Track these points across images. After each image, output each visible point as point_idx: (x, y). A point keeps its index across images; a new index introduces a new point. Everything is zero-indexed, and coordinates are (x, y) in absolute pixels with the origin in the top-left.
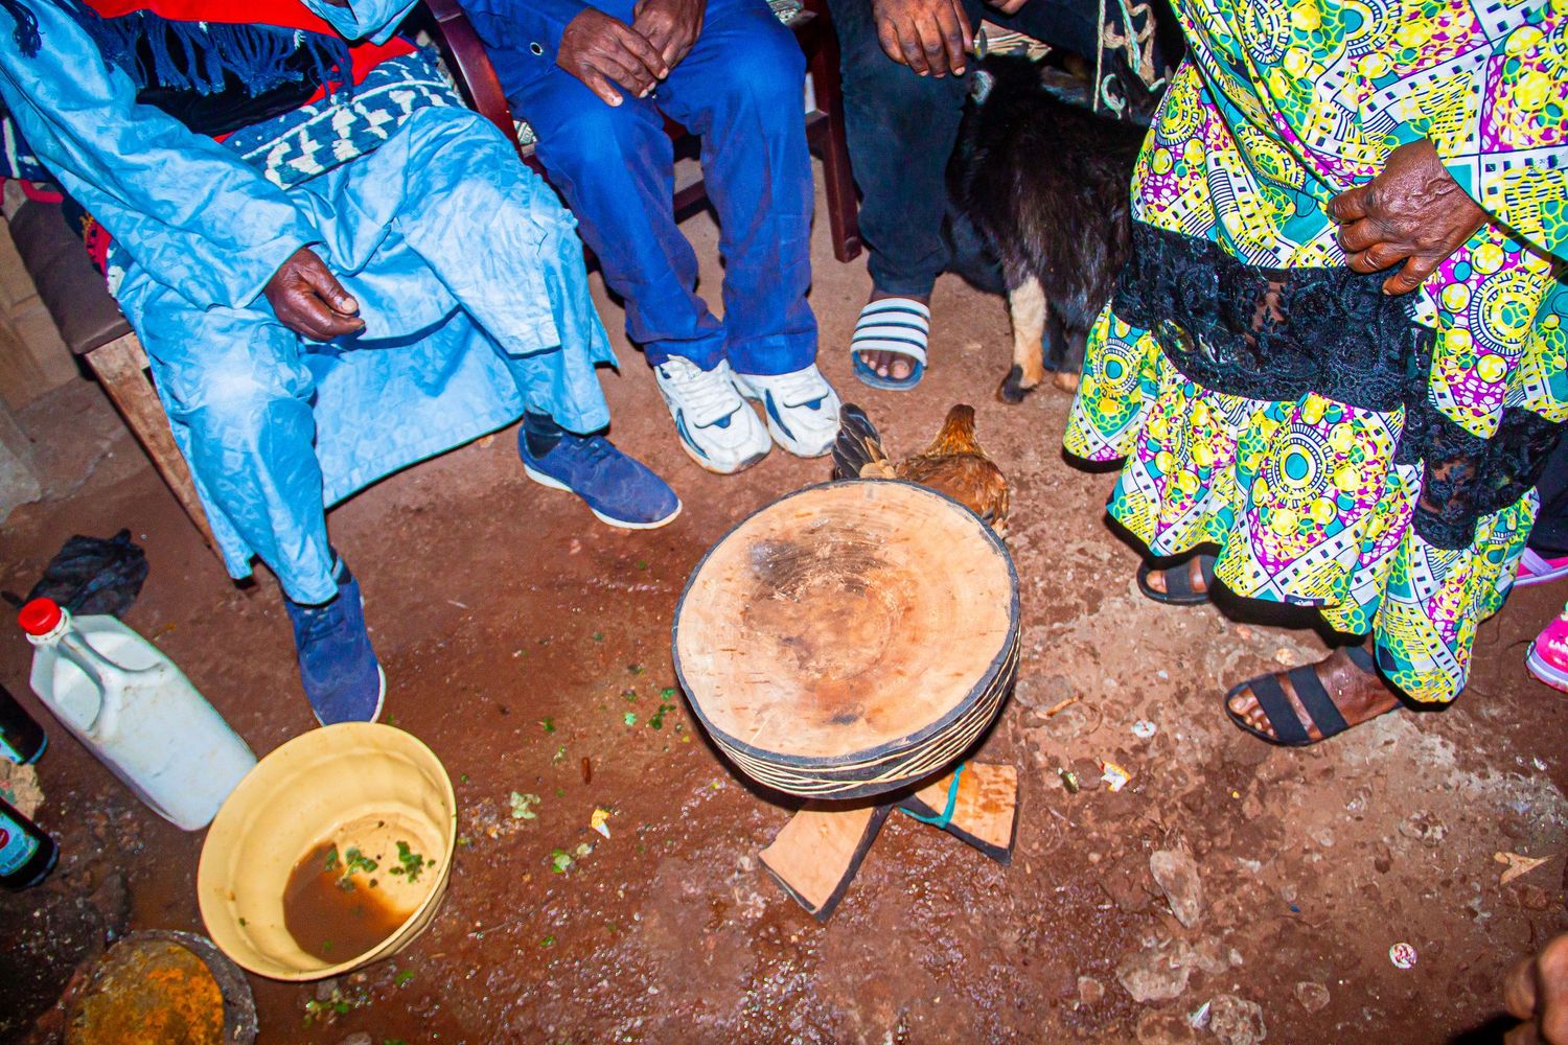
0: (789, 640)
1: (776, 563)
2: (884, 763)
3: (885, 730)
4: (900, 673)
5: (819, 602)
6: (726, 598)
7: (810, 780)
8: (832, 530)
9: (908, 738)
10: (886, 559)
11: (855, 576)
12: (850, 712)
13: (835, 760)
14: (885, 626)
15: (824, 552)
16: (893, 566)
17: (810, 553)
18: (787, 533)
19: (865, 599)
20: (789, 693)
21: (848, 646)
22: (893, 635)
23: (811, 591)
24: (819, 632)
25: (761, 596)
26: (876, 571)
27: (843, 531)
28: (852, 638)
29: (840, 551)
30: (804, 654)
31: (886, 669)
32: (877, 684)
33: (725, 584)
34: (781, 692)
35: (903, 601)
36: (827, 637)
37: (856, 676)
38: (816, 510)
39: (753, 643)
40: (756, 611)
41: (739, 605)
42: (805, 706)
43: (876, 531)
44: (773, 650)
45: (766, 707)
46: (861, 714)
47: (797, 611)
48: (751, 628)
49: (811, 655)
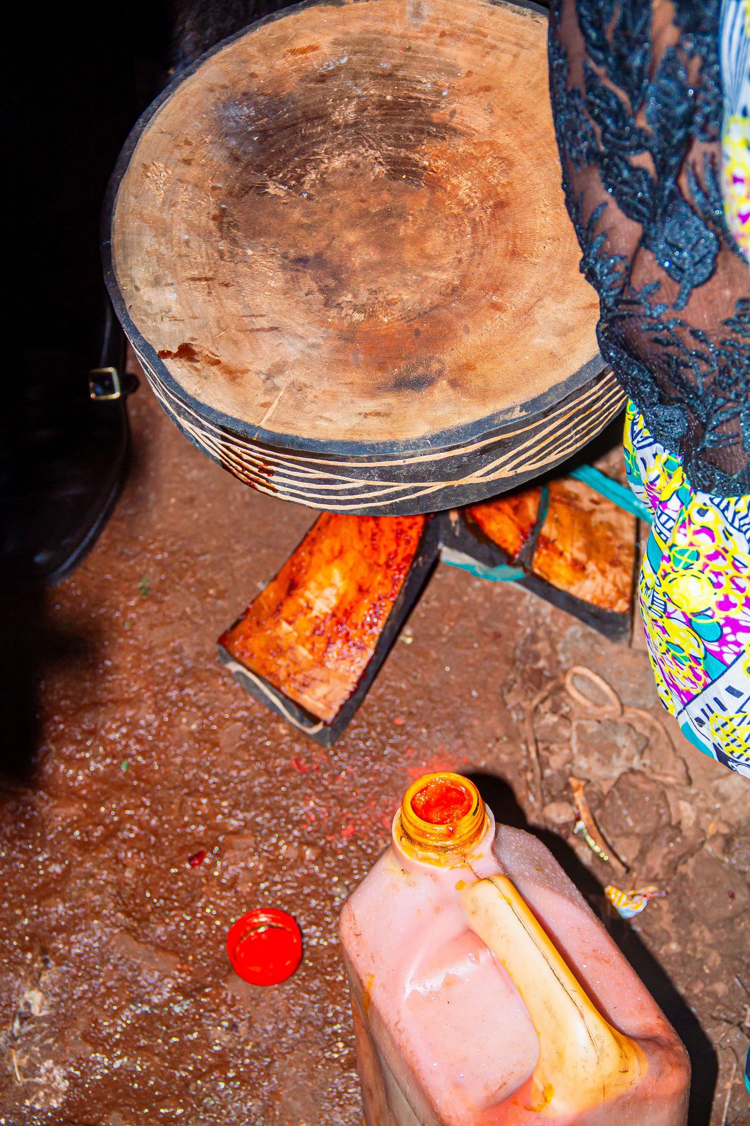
0: (302, 261)
1: (264, 133)
2: (484, 450)
3: (484, 395)
4: (496, 307)
5: (347, 198)
6: (184, 195)
7: (359, 483)
8: (356, 76)
9: (524, 407)
10: (455, 122)
11: (403, 153)
12: (421, 370)
13: (408, 445)
14: (462, 234)
15: (347, 113)
16: (465, 134)
17: (320, 116)
18: (279, 80)
19: (425, 190)
20: (313, 346)
21: (404, 269)
22: (479, 249)
23: (330, 180)
24: (350, 247)
25: (246, 189)
26: (439, 145)
27: (375, 76)
28: (409, 254)
29: (371, 111)
30: (331, 283)
31: (470, 301)
32: (459, 325)
33: (181, 169)
34: (300, 345)
35: (490, 192)
36: (365, 255)
37: (422, 315)
38: (325, 41)
39: (242, 268)
40: (236, 214)
41: (209, 204)
42: (345, 364)
43: (433, 76)
44: (277, 280)
45: (279, 369)
46: (440, 373)
47: (309, 214)
48: (234, 241)
49: (342, 285)
